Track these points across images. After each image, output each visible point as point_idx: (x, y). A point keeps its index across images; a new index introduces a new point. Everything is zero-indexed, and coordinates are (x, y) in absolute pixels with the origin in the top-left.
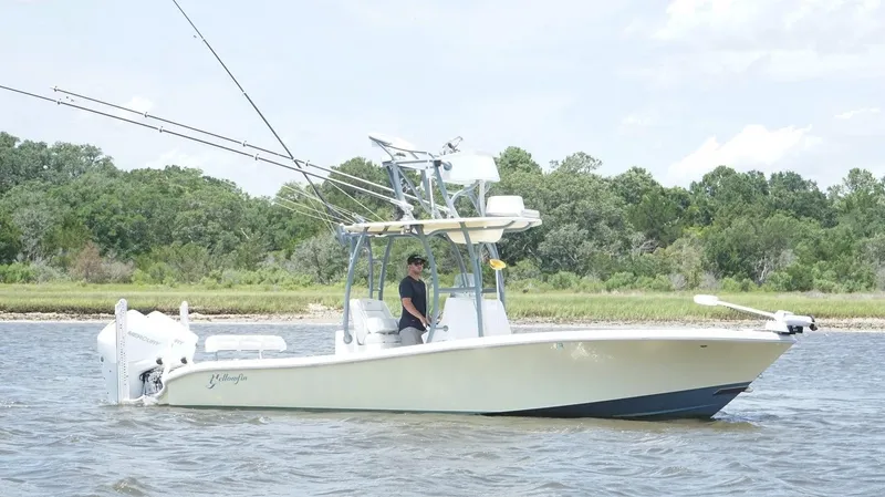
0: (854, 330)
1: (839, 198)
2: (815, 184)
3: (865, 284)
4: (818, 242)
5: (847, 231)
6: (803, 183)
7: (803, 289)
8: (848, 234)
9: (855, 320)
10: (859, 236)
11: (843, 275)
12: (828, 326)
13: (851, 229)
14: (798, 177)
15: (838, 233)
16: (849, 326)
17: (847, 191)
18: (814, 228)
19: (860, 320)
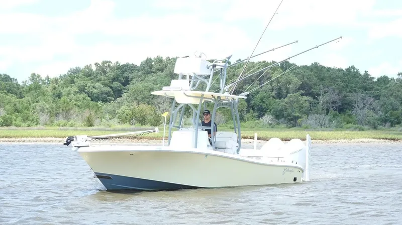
0: (21, 143)
1: (27, 86)
2: (16, 80)
3: (35, 123)
4: (15, 105)
5: (28, 100)
6: (11, 79)
7: (7, 126)
8: (29, 101)
9: (23, 139)
10: (33, 103)
11: (26, 119)
12: (11, 141)
13: (30, 99)
14: (9, 77)
15: (25, 101)
16: (19, 141)
17: (29, 83)
18: (13, 98)
19: (25, 139)
